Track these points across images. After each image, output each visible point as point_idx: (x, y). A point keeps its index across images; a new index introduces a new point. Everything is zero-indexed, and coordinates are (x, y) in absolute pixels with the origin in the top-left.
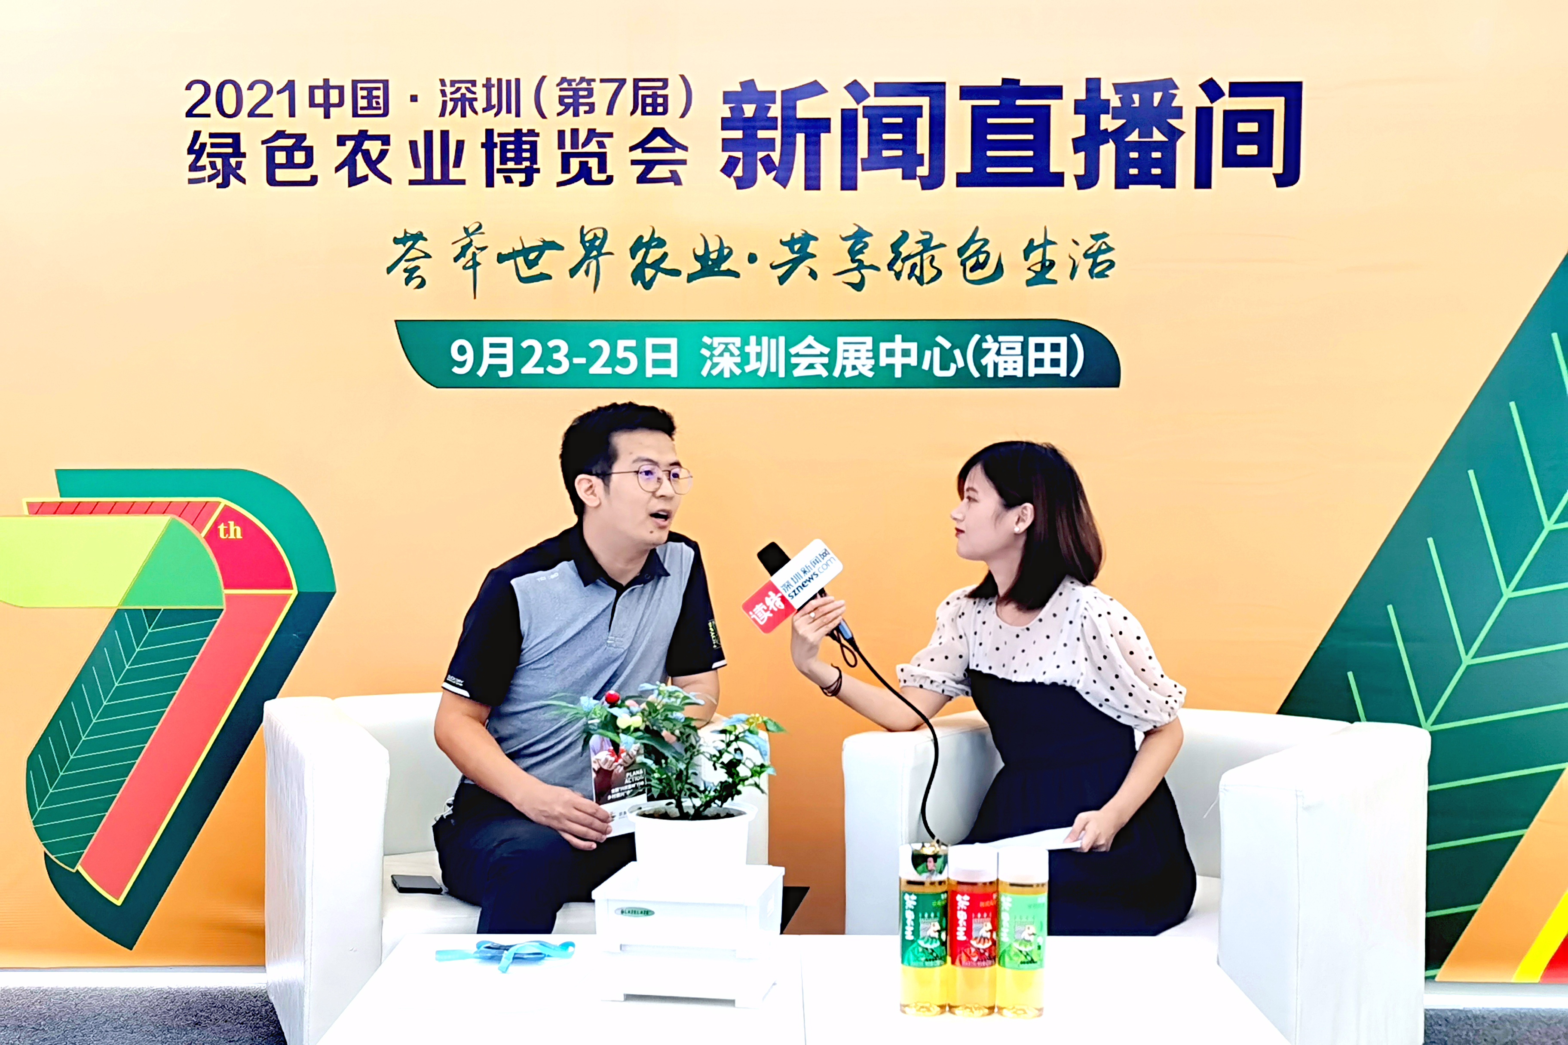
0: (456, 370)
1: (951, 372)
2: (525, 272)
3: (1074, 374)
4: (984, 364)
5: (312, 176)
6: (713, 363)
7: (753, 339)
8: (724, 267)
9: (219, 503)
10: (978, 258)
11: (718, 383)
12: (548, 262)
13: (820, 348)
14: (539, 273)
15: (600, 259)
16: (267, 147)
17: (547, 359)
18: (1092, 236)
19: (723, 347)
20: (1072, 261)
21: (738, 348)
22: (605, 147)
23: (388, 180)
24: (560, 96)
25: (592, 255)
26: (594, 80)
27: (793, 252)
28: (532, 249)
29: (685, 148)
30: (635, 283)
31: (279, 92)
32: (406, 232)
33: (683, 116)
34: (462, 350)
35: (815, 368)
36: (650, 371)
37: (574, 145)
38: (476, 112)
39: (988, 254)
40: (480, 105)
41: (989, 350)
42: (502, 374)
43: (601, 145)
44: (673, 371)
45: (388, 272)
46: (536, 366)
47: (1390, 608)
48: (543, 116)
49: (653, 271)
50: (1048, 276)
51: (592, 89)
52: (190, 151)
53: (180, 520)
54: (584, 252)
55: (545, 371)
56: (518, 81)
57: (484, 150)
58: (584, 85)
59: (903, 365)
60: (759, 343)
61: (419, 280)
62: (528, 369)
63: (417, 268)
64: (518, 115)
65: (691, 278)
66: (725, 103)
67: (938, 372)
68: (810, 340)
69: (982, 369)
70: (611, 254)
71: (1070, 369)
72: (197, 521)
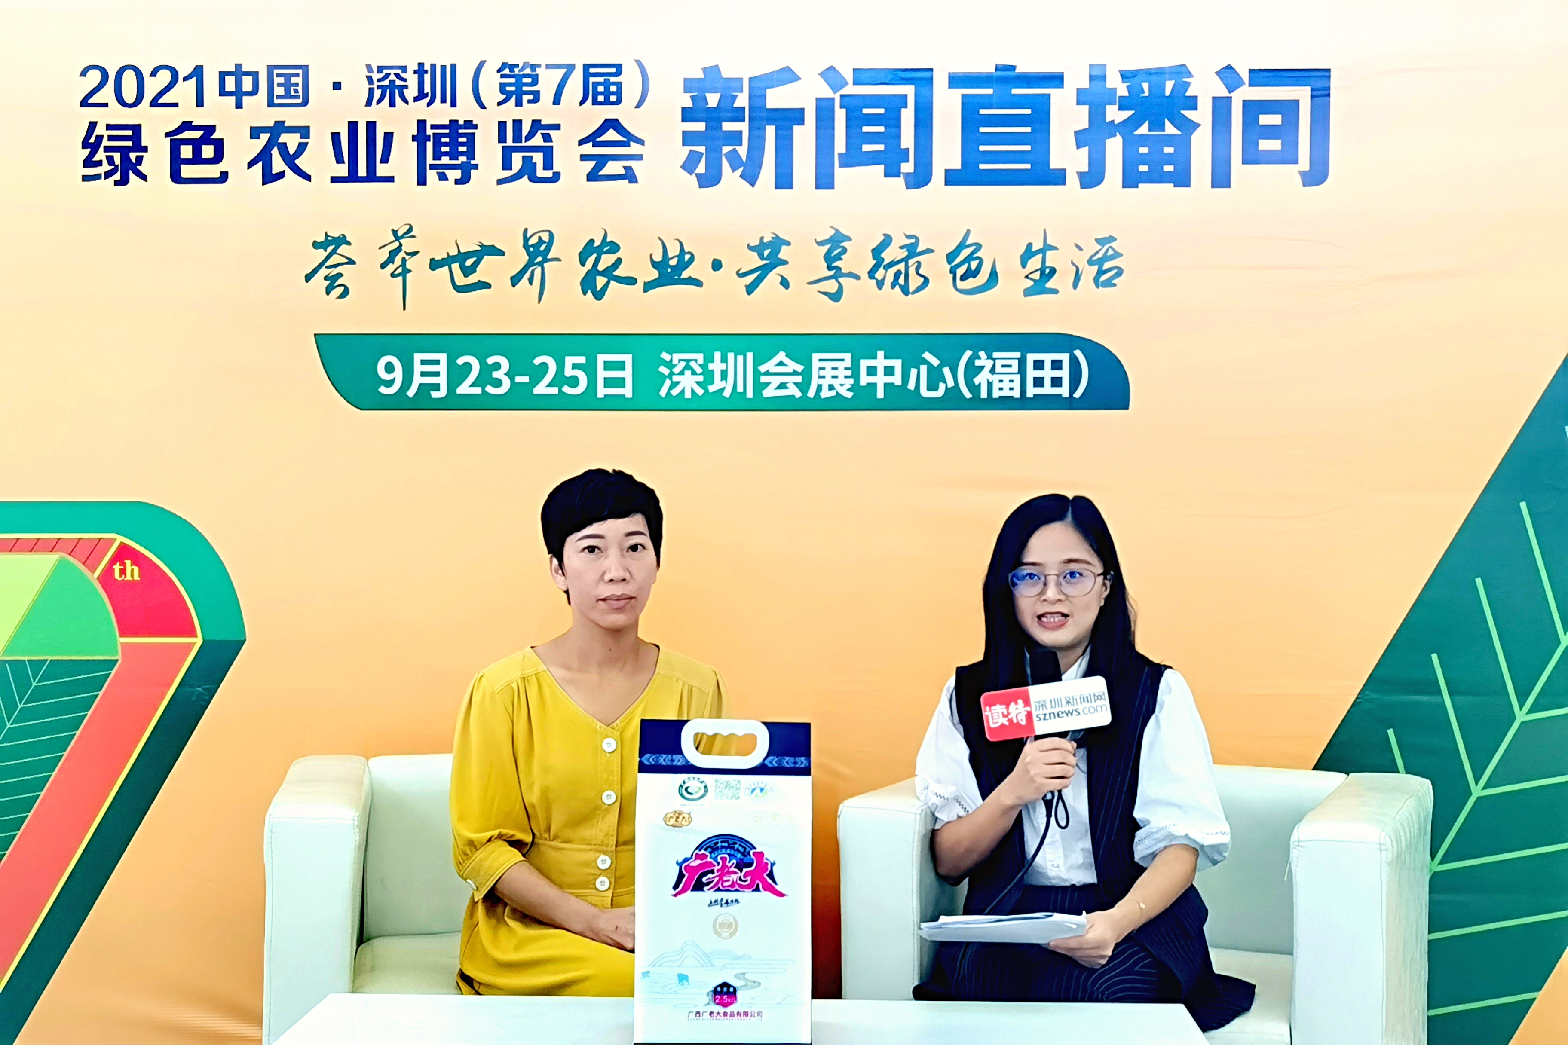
0: (383, 390)
1: (940, 393)
2: (460, 280)
3: (1077, 395)
4: (977, 383)
5: (221, 173)
6: (672, 382)
7: (717, 355)
8: (685, 275)
9: (112, 541)
10: (969, 267)
11: (678, 404)
12: (487, 269)
13: (792, 366)
14: (476, 281)
15: (545, 265)
16: (171, 140)
17: (486, 377)
18: (1097, 240)
19: (683, 364)
20: (1075, 269)
21: (700, 365)
22: (551, 141)
23: (308, 178)
24: (501, 84)
25: (536, 261)
26: (539, 66)
27: (762, 258)
28: (470, 254)
29: (641, 142)
30: (585, 293)
31: (185, 79)
32: (327, 235)
33: (638, 106)
34: (389, 368)
35: (787, 388)
36: (602, 391)
37: (517, 137)
38: (407, 102)
39: (981, 261)
40: (411, 92)
41: (983, 367)
42: (435, 394)
43: (547, 138)
44: (627, 391)
45: (307, 281)
46: (472, 386)
47: (1434, 657)
48: (483, 107)
49: (605, 280)
50: (1049, 285)
51: (537, 74)
52: (85, 145)
53: (71, 559)
54: (527, 258)
55: (483, 390)
56: (453, 66)
57: (415, 143)
58: (528, 71)
59: (885, 384)
60: (724, 360)
61: (342, 288)
62: (464, 389)
63: (340, 275)
64: (454, 104)
65: (648, 286)
66: (685, 92)
67: (925, 393)
68: (781, 356)
69: (974, 389)
70: (558, 260)
71: (1073, 388)
72: (90, 561)
